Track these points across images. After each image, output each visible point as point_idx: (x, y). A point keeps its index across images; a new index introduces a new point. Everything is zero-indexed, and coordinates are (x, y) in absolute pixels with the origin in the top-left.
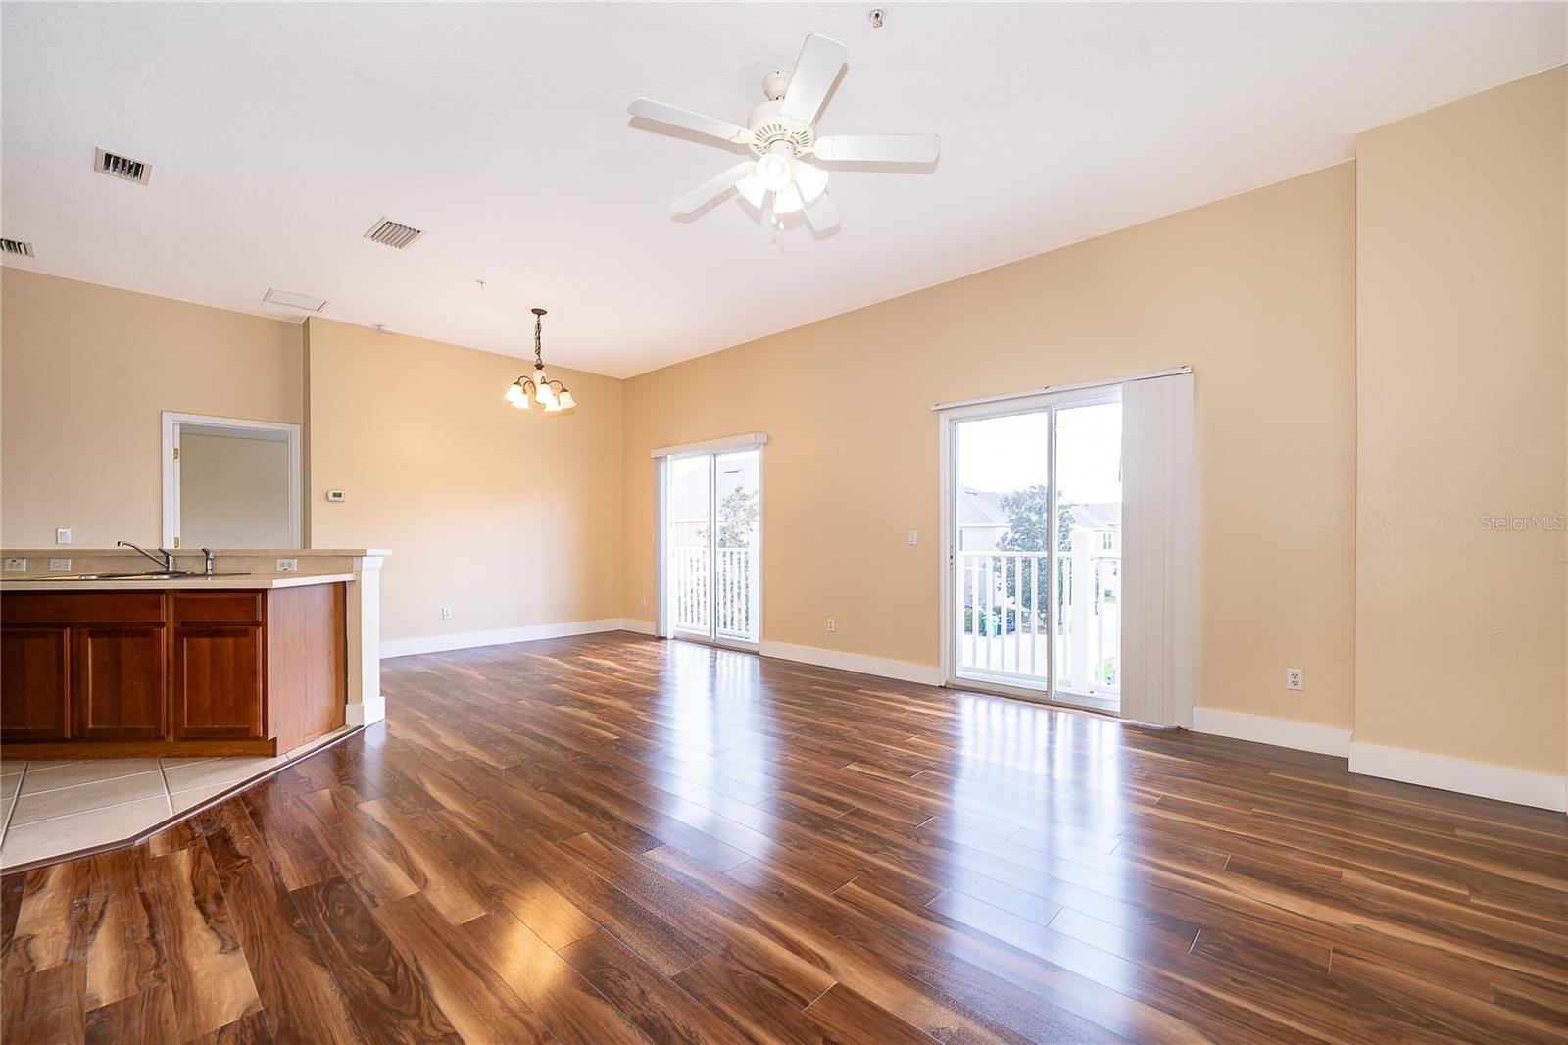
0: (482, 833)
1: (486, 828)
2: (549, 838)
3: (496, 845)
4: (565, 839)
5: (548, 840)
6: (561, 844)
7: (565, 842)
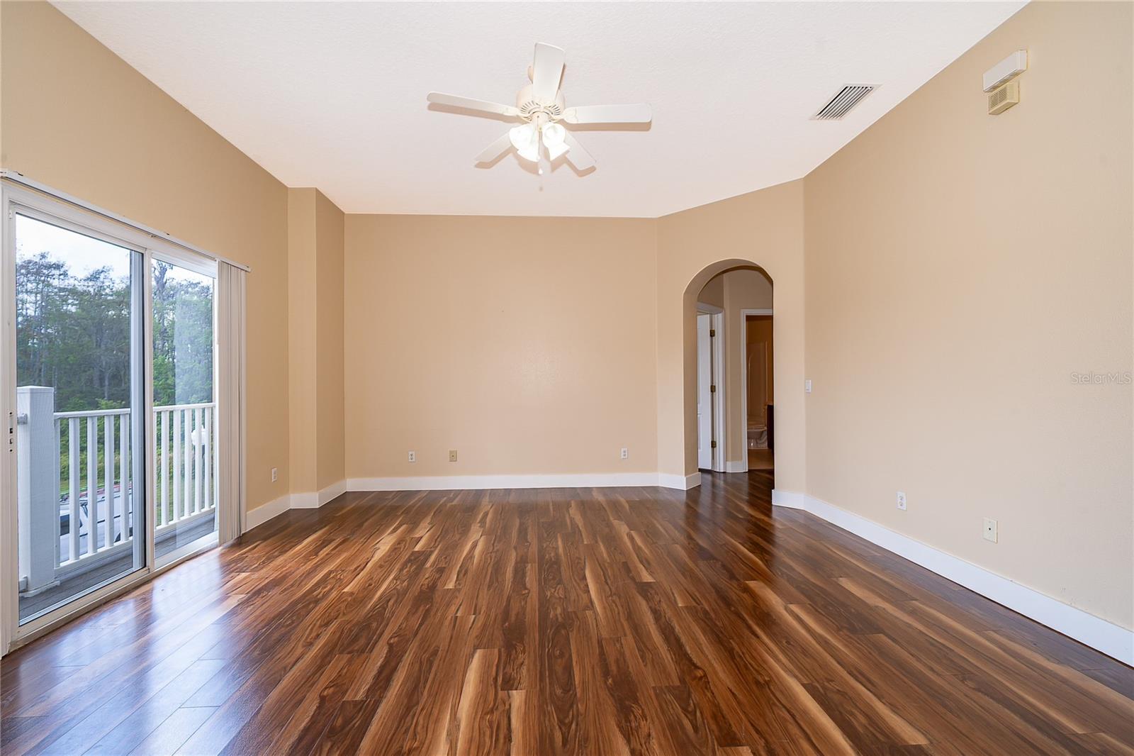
0: (757, 636)
1: (754, 640)
2: (706, 613)
3: (744, 620)
4: (694, 607)
5: (707, 611)
6: (699, 605)
7: (695, 604)
